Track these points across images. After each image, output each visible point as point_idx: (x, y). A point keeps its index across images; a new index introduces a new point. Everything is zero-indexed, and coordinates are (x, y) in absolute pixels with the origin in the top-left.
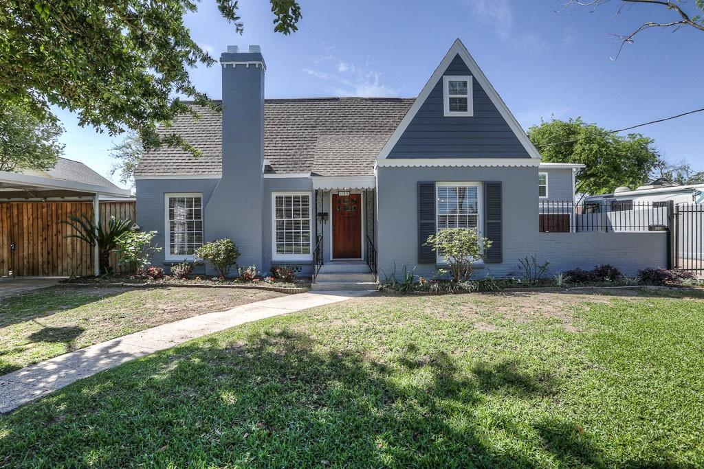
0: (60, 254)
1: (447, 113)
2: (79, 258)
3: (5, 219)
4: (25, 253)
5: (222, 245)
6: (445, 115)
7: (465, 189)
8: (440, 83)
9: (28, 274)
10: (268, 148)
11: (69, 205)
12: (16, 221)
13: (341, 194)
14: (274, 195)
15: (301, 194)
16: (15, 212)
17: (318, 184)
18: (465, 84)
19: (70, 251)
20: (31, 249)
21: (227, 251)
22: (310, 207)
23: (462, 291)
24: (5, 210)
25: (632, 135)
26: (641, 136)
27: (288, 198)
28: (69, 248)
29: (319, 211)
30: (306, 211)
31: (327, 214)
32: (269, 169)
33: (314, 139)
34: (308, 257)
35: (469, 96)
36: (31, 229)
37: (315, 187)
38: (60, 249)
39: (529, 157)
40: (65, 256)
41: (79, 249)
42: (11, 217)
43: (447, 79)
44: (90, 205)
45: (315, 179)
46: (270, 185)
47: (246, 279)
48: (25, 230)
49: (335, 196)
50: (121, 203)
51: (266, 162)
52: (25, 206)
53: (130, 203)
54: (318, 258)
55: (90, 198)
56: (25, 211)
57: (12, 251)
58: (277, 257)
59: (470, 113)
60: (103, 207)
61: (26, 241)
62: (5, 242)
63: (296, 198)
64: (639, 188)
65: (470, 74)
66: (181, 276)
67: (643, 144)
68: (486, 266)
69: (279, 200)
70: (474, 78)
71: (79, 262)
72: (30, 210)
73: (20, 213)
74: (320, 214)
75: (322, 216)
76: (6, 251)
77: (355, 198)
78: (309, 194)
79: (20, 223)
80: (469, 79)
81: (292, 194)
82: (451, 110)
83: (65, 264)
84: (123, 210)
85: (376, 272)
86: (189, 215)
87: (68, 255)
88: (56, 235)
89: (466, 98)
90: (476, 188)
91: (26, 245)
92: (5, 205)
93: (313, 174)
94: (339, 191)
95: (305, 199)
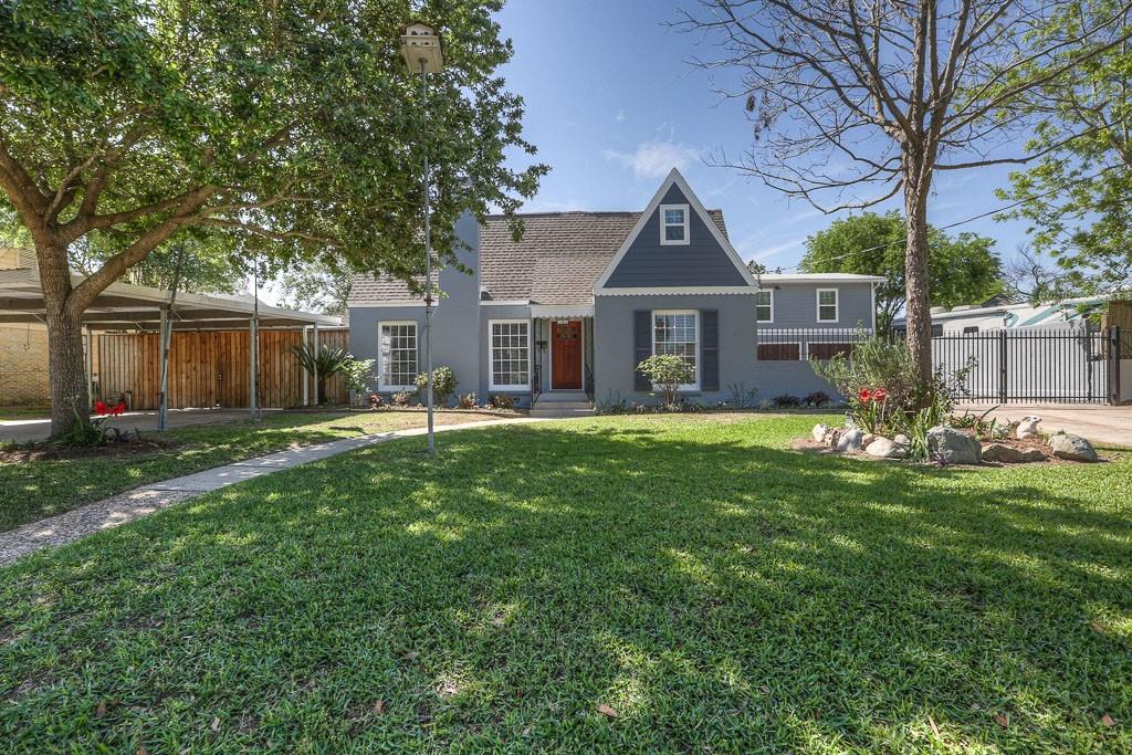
0: (268, 385)
1: (664, 241)
2: (287, 387)
3: (213, 348)
4: (233, 384)
5: (442, 373)
6: (662, 244)
7: (682, 316)
8: (657, 211)
9: (236, 405)
10: (484, 273)
11: (277, 334)
12: (224, 350)
13: (560, 322)
14: (491, 323)
15: (518, 322)
16: (223, 341)
17: (537, 312)
18: (681, 212)
19: (278, 382)
20: (238, 380)
21: (448, 380)
22: (529, 335)
23: (666, 411)
24: (213, 339)
25: (965, 236)
26: (976, 236)
27: (506, 326)
28: (278, 378)
29: (538, 339)
30: (524, 340)
31: (546, 343)
32: (486, 296)
33: (532, 262)
34: (526, 388)
35: (686, 225)
36: (239, 359)
37: (534, 316)
38: (268, 381)
39: (747, 285)
40: (273, 386)
41: (287, 380)
42: (219, 346)
43: (664, 208)
44: (299, 333)
45: (533, 307)
46: (487, 313)
47: (466, 405)
48: (233, 360)
49: (554, 324)
50: (331, 331)
51: (483, 289)
52: (233, 336)
53: (340, 331)
54: (537, 388)
55: (299, 327)
56: (233, 339)
57: (220, 382)
58: (493, 387)
59: (686, 241)
60: (322, 336)
61: (233, 371)
62: (213, 373)
63: (515, 326)
64: (954, 309)
65: (687, 202)
66: (403, 404)
67: (981, 248)
68: (703, 393)
69: (496, 327)
70: (691, 207)
71: (287, 393)
72: (238, 340)
73: (228, 342)
74: (538, 343)
75: (542, 344)
76: (213, 381)
77: (575, 326)
78: (528, 322)
79: (228, 353)
80: (685, 208)
81: (510, 322)
82: (667, 239)
83: (273, 395)
84: (332, 339)
85: (594, 400)
86: (394, 345)
87: (276, 386)
88: (264, 365)
89: (682, 227)
90: (694, 316)
91: (234, 376)
92: (213, 334)
93: (531, 302)
94: (557, 318)
95: (524, 327)
